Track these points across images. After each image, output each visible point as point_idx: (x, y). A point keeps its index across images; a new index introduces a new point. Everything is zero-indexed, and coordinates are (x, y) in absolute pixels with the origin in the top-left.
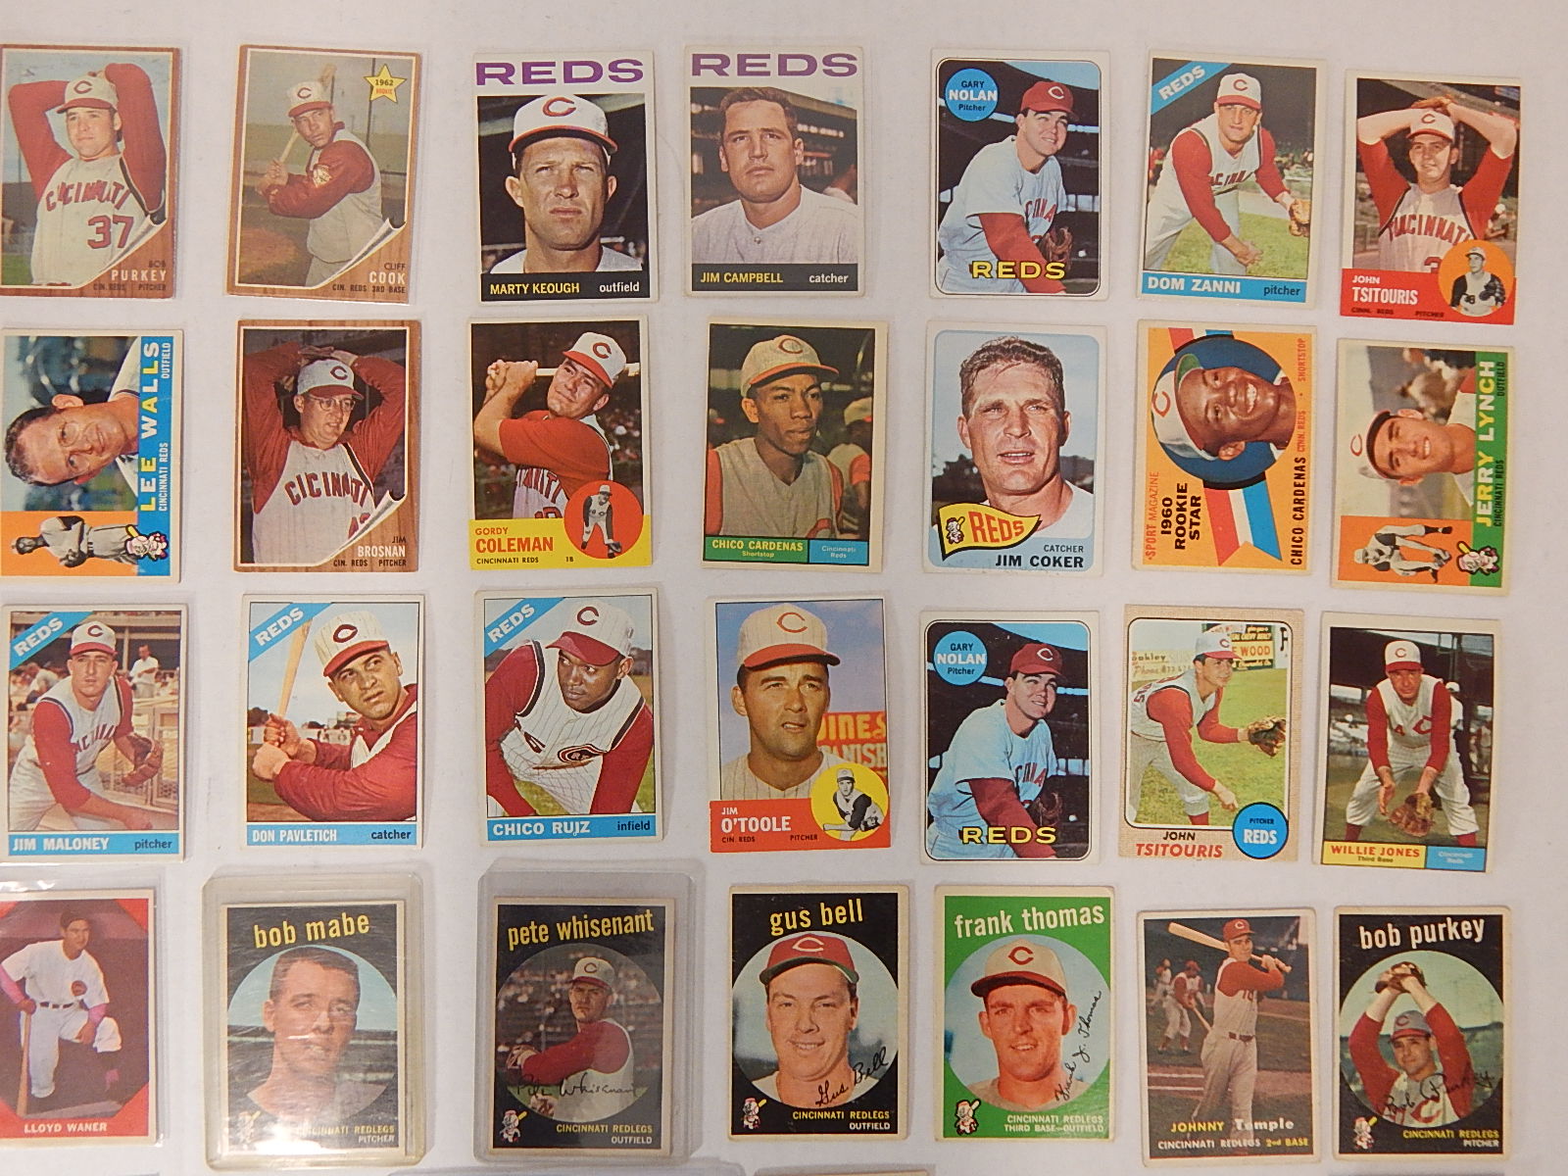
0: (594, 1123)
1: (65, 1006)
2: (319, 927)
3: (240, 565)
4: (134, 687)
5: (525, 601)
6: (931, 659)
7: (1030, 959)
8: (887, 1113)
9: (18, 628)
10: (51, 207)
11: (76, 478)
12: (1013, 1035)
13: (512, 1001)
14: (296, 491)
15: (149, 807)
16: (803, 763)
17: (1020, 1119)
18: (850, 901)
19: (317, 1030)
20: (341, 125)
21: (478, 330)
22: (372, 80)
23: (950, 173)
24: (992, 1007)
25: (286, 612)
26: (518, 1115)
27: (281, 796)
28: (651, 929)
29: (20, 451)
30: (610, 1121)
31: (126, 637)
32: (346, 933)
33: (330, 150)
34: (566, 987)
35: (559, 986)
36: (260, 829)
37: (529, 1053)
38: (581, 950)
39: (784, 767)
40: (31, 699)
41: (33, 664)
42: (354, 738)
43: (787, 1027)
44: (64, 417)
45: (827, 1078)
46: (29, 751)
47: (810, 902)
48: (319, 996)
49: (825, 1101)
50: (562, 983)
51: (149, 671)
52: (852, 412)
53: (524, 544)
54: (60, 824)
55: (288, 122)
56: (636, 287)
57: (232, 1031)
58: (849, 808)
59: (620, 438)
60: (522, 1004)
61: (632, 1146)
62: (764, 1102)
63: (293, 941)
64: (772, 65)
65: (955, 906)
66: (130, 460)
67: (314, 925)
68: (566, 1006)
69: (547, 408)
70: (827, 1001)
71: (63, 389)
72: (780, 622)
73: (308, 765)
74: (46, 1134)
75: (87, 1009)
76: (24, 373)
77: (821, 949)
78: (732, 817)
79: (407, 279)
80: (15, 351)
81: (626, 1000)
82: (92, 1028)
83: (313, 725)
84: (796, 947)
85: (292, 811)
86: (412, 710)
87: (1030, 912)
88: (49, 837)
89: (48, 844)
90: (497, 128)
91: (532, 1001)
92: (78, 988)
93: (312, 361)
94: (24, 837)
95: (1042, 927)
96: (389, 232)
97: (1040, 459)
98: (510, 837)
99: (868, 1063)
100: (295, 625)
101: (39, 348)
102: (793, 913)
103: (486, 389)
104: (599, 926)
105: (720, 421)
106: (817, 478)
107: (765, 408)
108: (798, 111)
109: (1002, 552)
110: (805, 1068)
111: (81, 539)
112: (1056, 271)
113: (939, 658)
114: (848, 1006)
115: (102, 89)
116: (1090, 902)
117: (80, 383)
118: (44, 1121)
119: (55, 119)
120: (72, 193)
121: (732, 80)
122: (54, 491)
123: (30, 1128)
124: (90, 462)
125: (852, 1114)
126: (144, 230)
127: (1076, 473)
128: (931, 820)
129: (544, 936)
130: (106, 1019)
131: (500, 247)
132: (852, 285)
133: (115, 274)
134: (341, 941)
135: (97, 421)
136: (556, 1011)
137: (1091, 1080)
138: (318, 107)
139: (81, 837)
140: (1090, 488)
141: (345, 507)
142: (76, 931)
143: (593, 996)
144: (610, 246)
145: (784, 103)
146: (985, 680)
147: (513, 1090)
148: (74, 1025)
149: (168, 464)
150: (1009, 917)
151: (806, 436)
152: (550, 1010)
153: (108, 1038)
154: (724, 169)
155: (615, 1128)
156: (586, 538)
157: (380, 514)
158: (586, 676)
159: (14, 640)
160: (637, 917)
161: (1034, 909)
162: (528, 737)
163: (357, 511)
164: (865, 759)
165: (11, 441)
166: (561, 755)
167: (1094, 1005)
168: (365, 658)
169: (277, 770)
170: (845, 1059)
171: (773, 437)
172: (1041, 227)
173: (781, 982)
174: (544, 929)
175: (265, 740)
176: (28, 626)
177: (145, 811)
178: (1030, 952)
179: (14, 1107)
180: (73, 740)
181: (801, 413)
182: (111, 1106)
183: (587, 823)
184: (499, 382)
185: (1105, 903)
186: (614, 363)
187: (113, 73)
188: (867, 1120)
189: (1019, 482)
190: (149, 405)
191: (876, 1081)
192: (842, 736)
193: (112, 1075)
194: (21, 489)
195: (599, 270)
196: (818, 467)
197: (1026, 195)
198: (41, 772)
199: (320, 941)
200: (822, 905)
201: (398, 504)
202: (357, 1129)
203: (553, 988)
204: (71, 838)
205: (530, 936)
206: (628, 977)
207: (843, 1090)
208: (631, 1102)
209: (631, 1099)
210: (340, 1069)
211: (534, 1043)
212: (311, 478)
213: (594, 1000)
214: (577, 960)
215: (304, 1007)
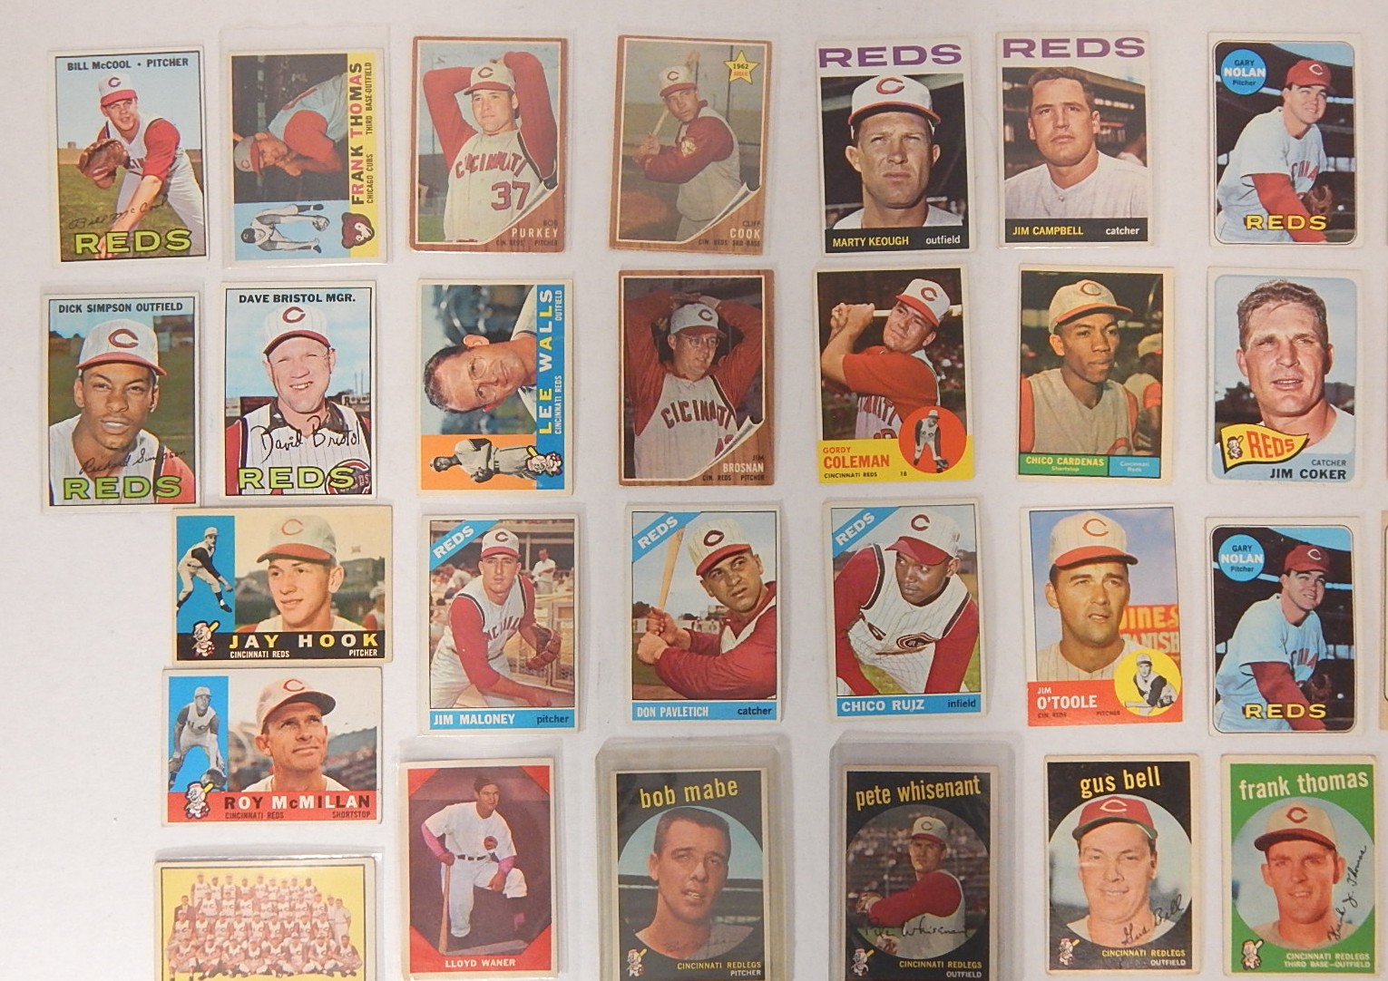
0: (931, 960)
1: (479, 859)
2: (695, 791)
3: (623, 479)
4: (536, 585)
5: (866, 510)
6: (1216, 559)
7: (1305, 818)
9: (437, 535)
10: (459, 175)
11: (484, 407)
12: (1290, 885)
13: (860, 854)
14: (671, 416)
15: (549, 687)
16: (1108, 649)
17: (1297, 956)
18: (1149, 769)
19: (695, 878)
20: (704, 104)
21: (823, 278)
22: (731, 65)
23: (1227, 139)
24: (1274, 859)
25: (663, 520)
27: (661, 678)
28: (978, 792)
29: (437, 383)
30: (945, 958)
31: (528, 542)
32: (719, 796)
33: (696, 126)
35: (900, 841)
36: (643, 706)
37: (875, 899)
38: (919, 811)
39: (1091, 653)
40: (449, 595)
41: (450, 566)
42: (723, 628)
43: (1096, 879)
44: (475, 354)
45: (1132, 921)
46: (448, 639)
47: (1115, 769)
48: (695, 849)
49: (1130, 941)
50: (903, 839)
51: (548, 571)
52: (1145, 346)
53: (864, 461)
54: (474, 702)
55: (660, 100)
56: (957, 240)
57: (622, 879)
58: (1147, 688)
59: (946, 370)
60: (868, 857)
62: (1077, 942)
63: (673, 802)
64: (1072, 48)
65: (1241, 773)
66: (530, 390)
67: (691, 788)
68: (905, 858)
69: (881, 343)
70: (1130, 855)
71: (472, 330)
72: (1085, 528)
73: (683, 651)
74: (464, 969)
75: (498, 861)
76: (437, 317)
77: (1124, 809)
78: (1046, 696)
79: (761, 234)
80: (431, 299)
81: (958, 853)
82: (503, 876)
83: (688, 617)
84: (1103, 808)
85: (670, 690)
86: (772, 603)
87: (1304, 777)
88: (464, 713)
89: (464, 719)
90: (837, 104)
91: (878, 855)
92: (490, 843)
93: (682, 306)
94: (443, 713)
95: (1315, 790)
96: (746, 194)
97: (1308, 385)
98: (857, 713)
100: (671, 532)
101: (451, 296)
103: (830, 329)
104: (934, 790)
105: (1032, 354)
106: (1115, 403)
107: (1070, 343)
108: (1096, 87)
109: (1276, 466)
110: (1112, 912)
111: (489, 458)
112: (1318, 222)
113: (1223, 558)
114: (1149, 859)
115: (502, 75)
116: (1356, 769)
117: (486, 324)
118: (463, 957)
119: (463, 100)
120: (477, 163)
121: (1038, 61)
122: (466, 417)
123: (450, 964)
124: (496, 392)
125: (1153, 952)
126: (539, 195)
127: (1339, 397)
128: (1218, 698)
129: (887, 798)
130: (514, 870)
131: (841, 207)
132: (1143, 237)
133: (514, 232)
134: (715, 803)
135: (501, 357)
136: (897, 863)
137: (1359, 923)
138: (685, 88)
139: (492, 713)
140: (1351, 411)
141: (712, 430)
142: (488, 793)
143: (930, 849)
144: (935, 204)
145: (1082, 80)
146: (1263, 577)
147: (862, 932)
148: (486, 875)
149: (562, 394)
150: (1286, 782)
151: (1105, 367)
152: (893, 862)
153: (516, 886)
154: (1032, 137)
155: (950, 964)
156: (917, 455)
157: (741, 436)
158: (920, 575)
159: (433, 546)
160: (966, 782)
161: (1307, 775)
162: (871, 627)
163: (723, 434)
164: (1161, 646)
165: (429, 376)
166: (900, 642)
167: (1361, 858)
168: (731, 559)
169: (658, 655)
170: (1146, 906)
171: (1076, 367)
172: (1305, 185)
173: (1091, 838)
174: (887, 792)
175: (648, 629)
176: (445, 533)
177: (544, 690)
178: (1304, 812)
179: (435, 945)
180: (485, 630)
181: (1101, 347)
182: (519, 944)
183: (921, 701)
184: (842, 322)
185: (1369, 769)
186: (940, 305)
187: (511, 60)
188: (1166, 958)
189: (1289, 406)
190: (545, 343)
191: (1173, 924)
192: (1141, 626)
193: (519, 918)
194: (438, 416)
195: (926, 225)
196: (1116, 393)
197: (1292, 158)
198: (458, 657)
200: (1125, 772)
201: (757, 426)
202: (729, 965)
203: (895, 844)
204: (483, 714)
205: (875, 798)
206: (959, 834)
207: (1145, 931)
208: (963, 941)
209: (962, 940)
210: (714, 912)
211: (879, 891)
212: (684, 405)
213: (931, 853)
214: (915, 819)
215: (683, 859)
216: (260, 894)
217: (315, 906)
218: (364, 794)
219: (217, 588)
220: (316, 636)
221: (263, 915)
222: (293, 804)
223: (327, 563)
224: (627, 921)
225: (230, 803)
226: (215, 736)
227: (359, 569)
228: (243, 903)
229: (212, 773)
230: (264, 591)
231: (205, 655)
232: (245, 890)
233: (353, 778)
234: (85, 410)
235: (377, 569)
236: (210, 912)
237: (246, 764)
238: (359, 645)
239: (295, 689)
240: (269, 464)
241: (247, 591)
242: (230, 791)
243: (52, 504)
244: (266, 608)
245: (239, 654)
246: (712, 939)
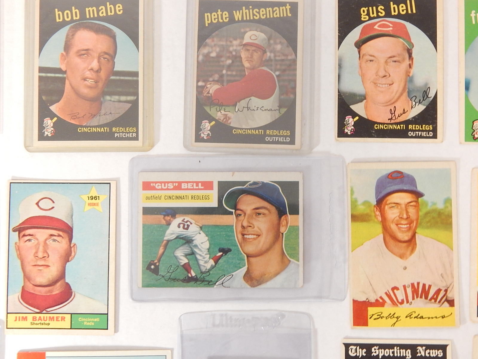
0: (255, 129)
2: (93, 10)
8: (431, 126)
13: (207, 55)
18: (409, 2)
19: (92, 70)
26: (210, 123)
28: (289, 15)
30: (265, 127)
32: (109, 14)
34: (239, 48)
35: (235, 48)
37: (217, 87)
38: (248, 27)
43: (371, 74)
45: (395, 105)
48: (92, 50)
49: (394, 118)
50: (236, 46)
57: (42, 70)
60: (212, 57)
61: (278, 143)
62: (357, 118)
63: (78, 18)
65: (472, 5)
67: (90, 8)
68: (239, 59)
70: (395, 59)
77: (391, 29)
81: (275, 56)
84: (376, 27)
91: (219, 56)
99: (420, 96)
102: (374, 8)
104: (259, 13)
110: (382, 98)
114: (407, 62)
125: (410, 127)
129: (226, 18)
134: (107, 19)
136: (233, 62)
143: (255, 53)
147: (207, 109)
152: (229, 62)
155: (268, 132)
160: (281, 8)
170: (406, 94)
173: (367, 48)
174: (226, 14)
188: (419, 131)
191: (425, 107)
199: (94, 19)
200: (392, 3)
202: (114, 129)
203: (231, 49)
205: (218, 18)
206: (276, 43)
207: (404, 113)
208: (277, 117)
209: (277, 115)
210: (104, 93)
211: (220, 81)
213: (256, 56)
214: (245, 33)
215: (84, 57)
224: (44, 98)
246: (103, 111)
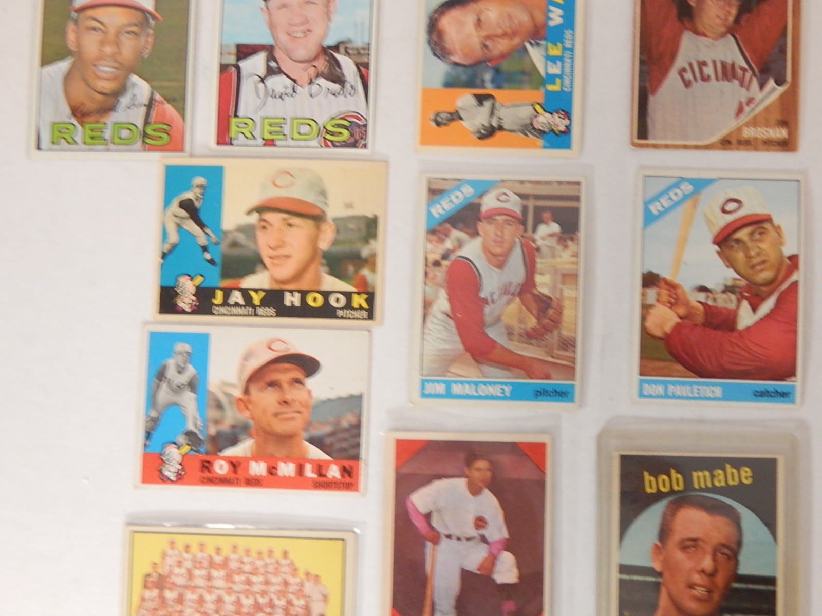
1: (467, 539)
2: (705, 477)
3: (637, 141)
4: (538, 249)
9: (435, 193)
11: (490, 60)
14: (688, 76)
15: (550, 359)
19: (702, 571)
25: (677, 185)
27: (672, 354)
29: (440, 35)
31: (531, 203)
32: (730, 483)
36: (649, 382)
40: (445, 257)
41: (448, 226)
42: (739, 301)
44: (480, 5)
46: (442, 303)
51: (551, 235)
54: (469, 372)
63: (681, 488)
66: (538, 44)
67: (700, 474)
73: (696, 325)
75: (487, 542)
82: (492, 560)
83: (703, 289)
85: (680, 367)
86: (794, 277)
88: (456, 382)
89: (456, 389)
92: (481, 523)
94: (433, 381)
100: (686, 197)
111: (492, 113)
124: (502, 46)
130: (504, 553)
134: (727, 491)
135: (509, 10)
139: (485, 383)
141: (732, 92)
142: (479, 470)
148: (475, 558)
149: (572, 50)
153: (506, 570)
157: (763, 100)
159: (430, 203)
163: (743, 95)
165: (433, 28)
168: (750, 229)
169: (668, 328)
175: (658, 301)
176: (443, 191)
177: (545, 362)
193: (509, 606)
194: (440, 69)
198: (452, 323)
199: (707, 490)
201: (781, 90)
204: (476, 383)
210: (722, 610)
212: (702, 64)
215: (689, 550)
216: (234, 565)
217: (292, 580)
218: (347, 463)
219: (202, 240)
220: (304, 294)
221: (236, 588)
222: (272, 470)
223: (317, 218)
225: (206, 466)
226: (192, 395)
227: (352, 226)
228: (215, 573)
229: (190, 434)
230: (251, 245)
231: (188, 309)
232: (218, 559)
233: (338, 446)
234: (77, 55)
235: (370, 227)
236: (180, 581)
237: (225, 427)
238: (349, 306)
239: (280, 350)
240: (262, 113)
241: (235, 244)
242: (207, 453)
243: (39, 148)
244: (252, 263)
245: (223, 310)
